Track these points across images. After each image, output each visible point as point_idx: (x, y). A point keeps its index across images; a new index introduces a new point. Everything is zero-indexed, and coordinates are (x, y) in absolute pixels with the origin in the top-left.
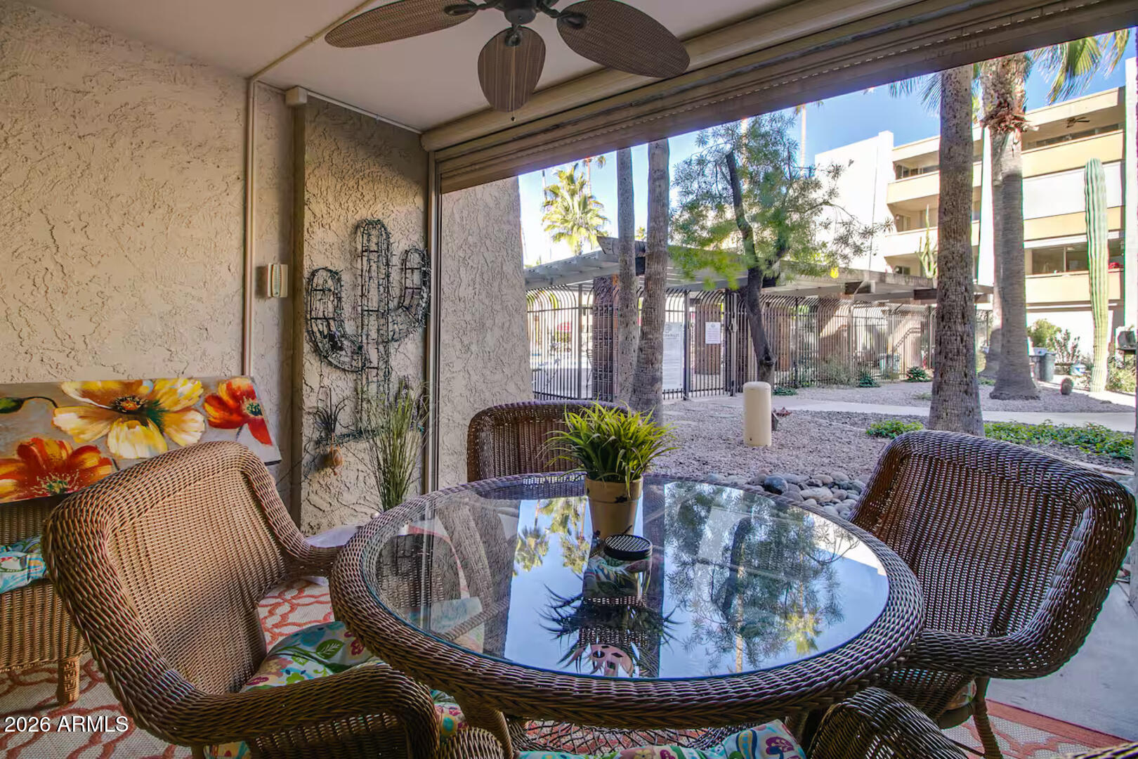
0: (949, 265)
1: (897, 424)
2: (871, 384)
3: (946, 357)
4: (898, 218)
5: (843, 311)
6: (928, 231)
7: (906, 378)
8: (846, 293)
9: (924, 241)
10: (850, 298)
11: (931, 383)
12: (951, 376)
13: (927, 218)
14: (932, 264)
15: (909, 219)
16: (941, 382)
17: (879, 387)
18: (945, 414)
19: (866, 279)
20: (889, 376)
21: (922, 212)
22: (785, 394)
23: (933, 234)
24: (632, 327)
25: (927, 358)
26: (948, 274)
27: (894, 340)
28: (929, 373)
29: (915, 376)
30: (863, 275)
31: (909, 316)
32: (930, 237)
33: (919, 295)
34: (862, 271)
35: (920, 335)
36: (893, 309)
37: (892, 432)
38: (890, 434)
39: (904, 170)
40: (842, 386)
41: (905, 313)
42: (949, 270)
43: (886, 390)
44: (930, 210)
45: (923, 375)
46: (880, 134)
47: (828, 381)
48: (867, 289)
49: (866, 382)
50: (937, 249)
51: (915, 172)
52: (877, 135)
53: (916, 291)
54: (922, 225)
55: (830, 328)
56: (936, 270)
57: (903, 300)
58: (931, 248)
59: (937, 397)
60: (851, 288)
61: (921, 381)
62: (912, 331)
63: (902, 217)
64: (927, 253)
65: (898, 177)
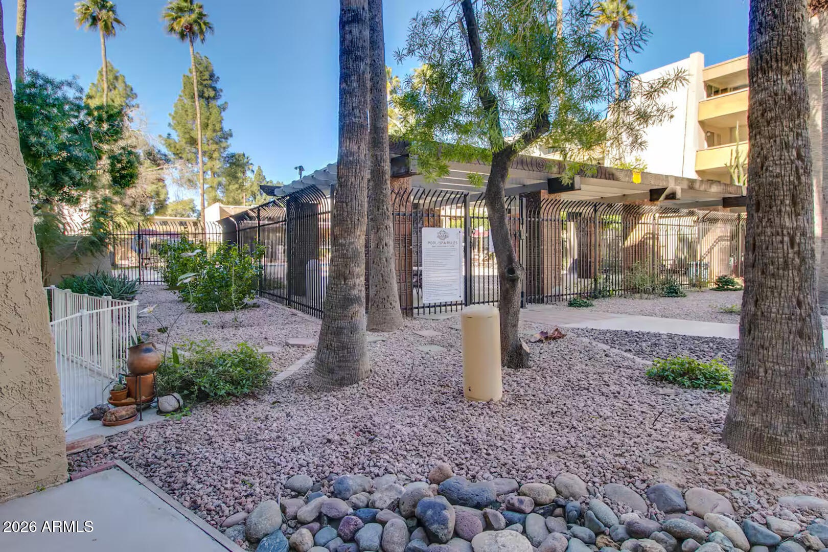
0: (769, 115)
1: (690, 363)
2: (677, 293)
3: (763, 273)
4: (709, 134)
5: (647, 219)
6: (738, 145)
7: (715, 286)
8: (651, 200)
9: (734, 155)
10: (655, 205)
11: (742, 292)
12: (774, 306)
13: (737, 132)
14: (742, 176)
15: (719, 136)
16: (755, 315)
17: (685, 296)
18: (761, 370)
19: (672, 186)
20: (697, 285)
21: (732, 129)
22: (580, 306)
23: (744, 148)
24: (383, 233)
25: (736, 267)
26: (766, 131)
27: (703, 248)
28: (739, 281)
29: (723, 284)
30: (668, 181)
31: (719, 224)
32: (740, 151)
33: (727, 202)
34: (667, 177)
35: (729, 243)
36: (701, 216)
37: (683, 375)
38: (679, 379)
39: (714, 89)
40: (646, 296)
41: (714, 221)
42: (768, 123)
43: (692, 301)
44: (740, 126)
45: (733, 283)
46: (691, 55)
47: (632, 290)
48: (672, 196)
49: (673, 292)
50: (746, 162)
51: (725, 90)
52: (689, 57)
53: (725, 199)
54: (732, 140)
55: (635, 237)
56: (746, 182)
57: (712, 208)
58: (741, 160)
59: (749, 339)
60: (655, 194)
61: (730, 290)
62: (720, 239)
63: (713, 134)
64: (737, 166)
65: (709, 95)
